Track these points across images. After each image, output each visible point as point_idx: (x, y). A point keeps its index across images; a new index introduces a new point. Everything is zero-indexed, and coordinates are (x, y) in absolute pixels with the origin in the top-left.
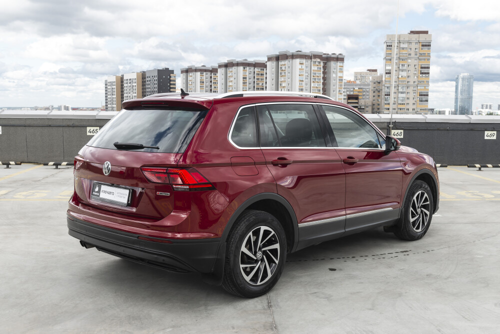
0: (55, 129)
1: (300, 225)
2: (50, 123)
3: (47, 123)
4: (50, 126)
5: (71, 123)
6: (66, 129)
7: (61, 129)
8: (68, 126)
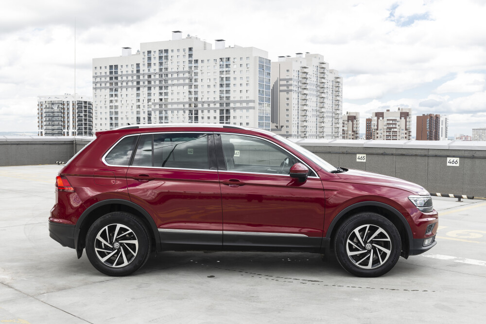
0: (333, 155)
1: (160, 230)
2: (331, 150)
3: (328, 150)
4: (330, 153)
5: (345, 151)
6: (341, 156)
7: (338, 155)
8: (343, 153)
